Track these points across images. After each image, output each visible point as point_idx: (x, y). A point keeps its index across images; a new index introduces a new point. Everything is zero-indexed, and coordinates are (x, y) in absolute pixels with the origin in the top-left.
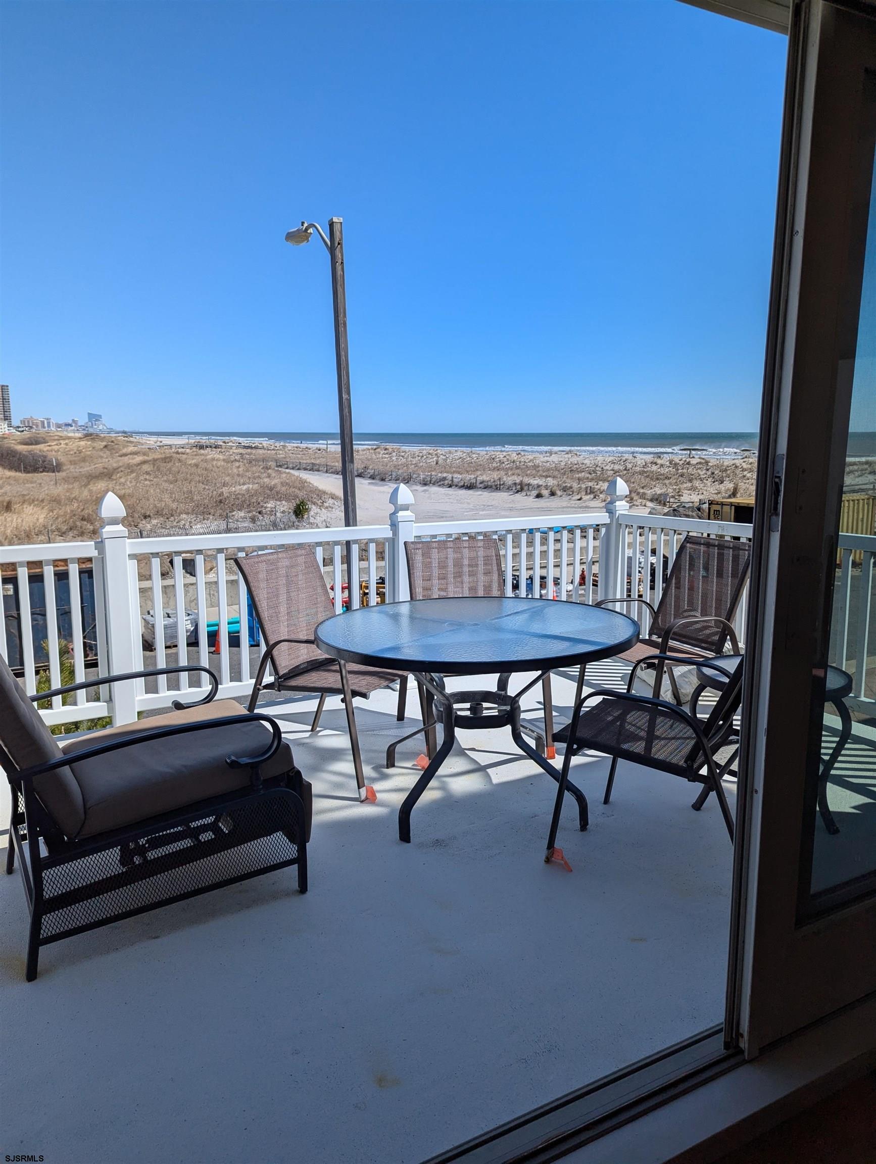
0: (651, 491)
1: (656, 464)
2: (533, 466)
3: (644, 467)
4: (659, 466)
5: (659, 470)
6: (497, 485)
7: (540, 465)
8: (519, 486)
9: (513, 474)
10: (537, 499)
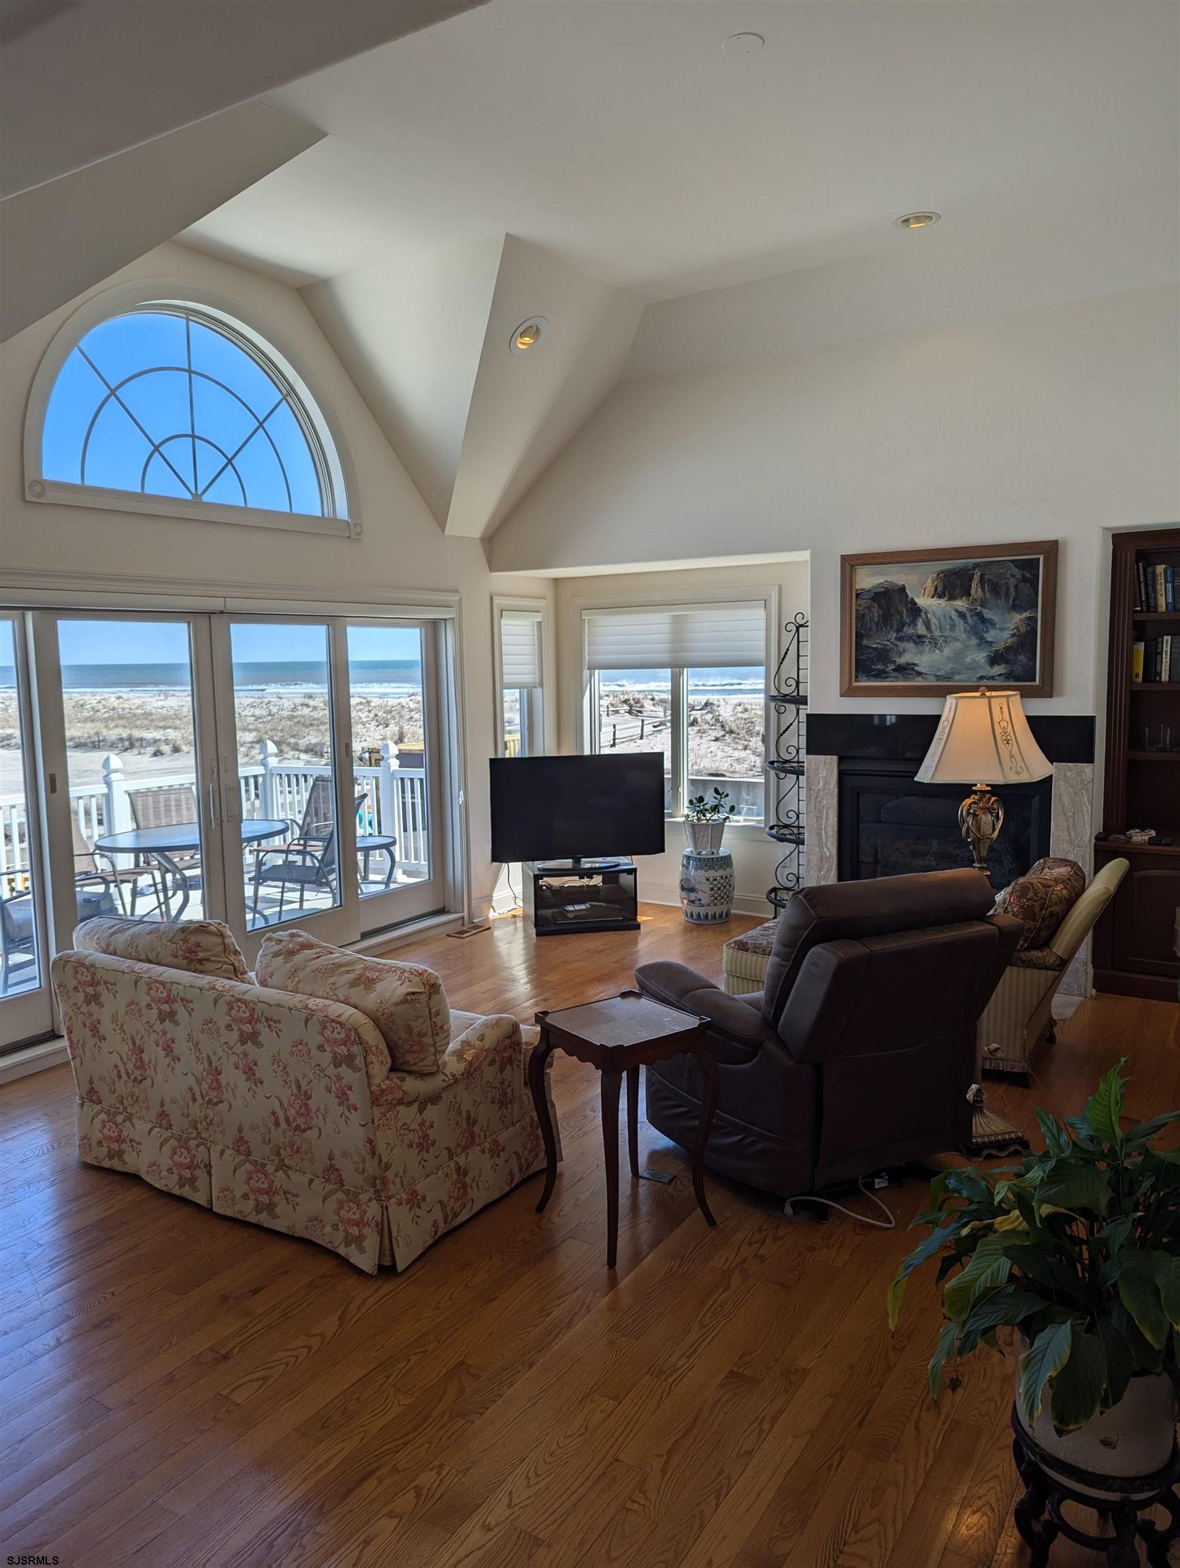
0: (306, 739)
1: (307, 705)
2: (143, 714)
3: (292, 711)
4: (310, 709)
5: (312, 714)
6: (95, 741)
7: (154, 712)
8: (128, 743)
9: (117, 726)
10: (155, 758)
